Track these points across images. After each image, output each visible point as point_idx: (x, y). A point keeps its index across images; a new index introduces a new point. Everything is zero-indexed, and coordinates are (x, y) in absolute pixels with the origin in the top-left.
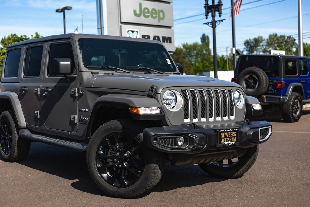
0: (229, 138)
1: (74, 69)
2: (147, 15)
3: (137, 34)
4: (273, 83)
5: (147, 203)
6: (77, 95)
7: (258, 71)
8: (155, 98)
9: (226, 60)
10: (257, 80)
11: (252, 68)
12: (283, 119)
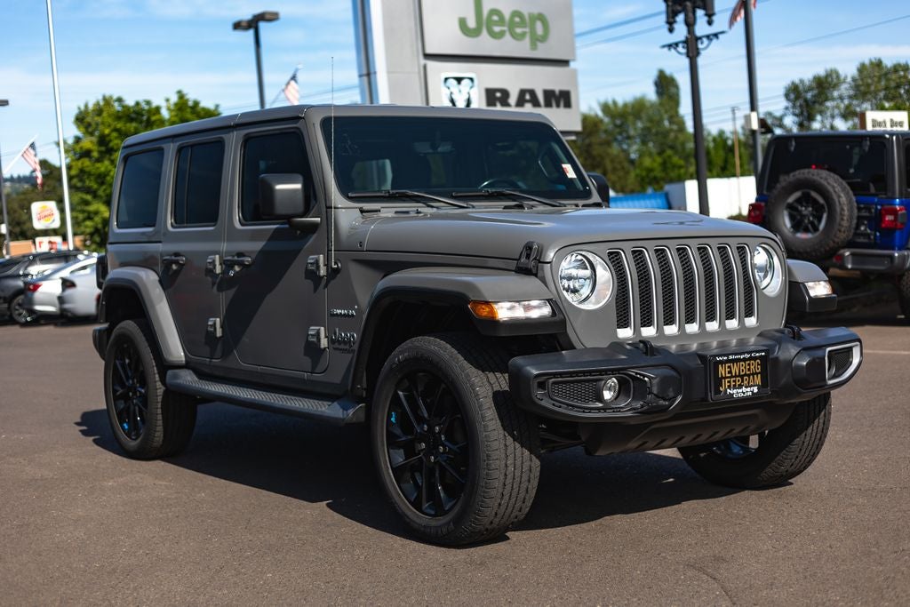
0: (742, 377)
1: (313, 202)
2: (497, 29)
3: (471, 87)
4: (870, 212)
5: (529, 558)
6: (323, 272)
7: (826, 179)
8: (536, 275)
9: (733, 145)
10: (822, 206)
11: (809, 173)
12: (903, 317)
